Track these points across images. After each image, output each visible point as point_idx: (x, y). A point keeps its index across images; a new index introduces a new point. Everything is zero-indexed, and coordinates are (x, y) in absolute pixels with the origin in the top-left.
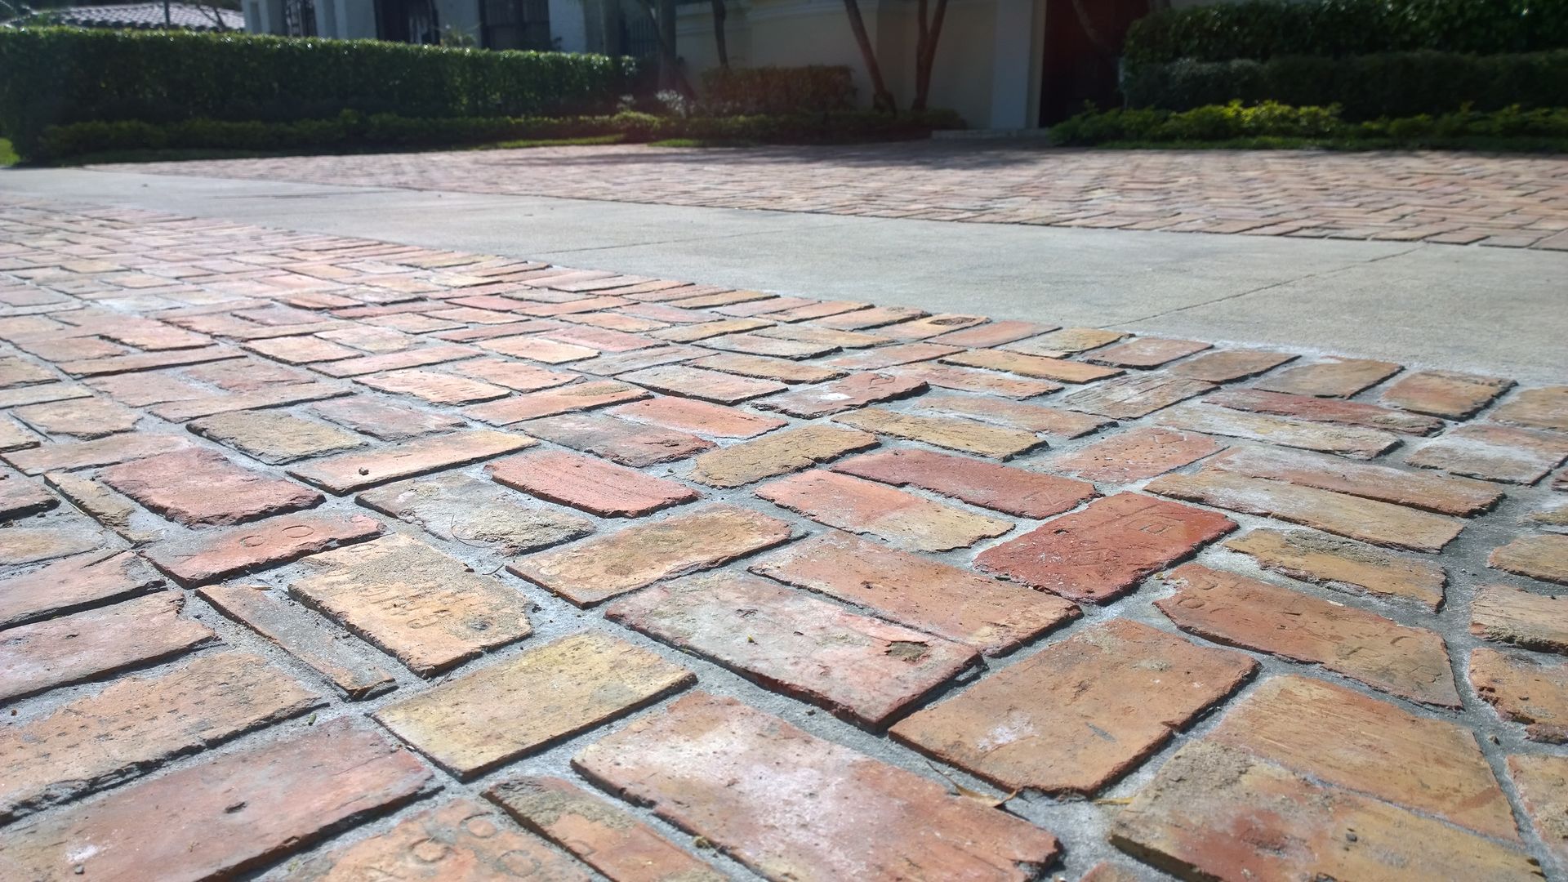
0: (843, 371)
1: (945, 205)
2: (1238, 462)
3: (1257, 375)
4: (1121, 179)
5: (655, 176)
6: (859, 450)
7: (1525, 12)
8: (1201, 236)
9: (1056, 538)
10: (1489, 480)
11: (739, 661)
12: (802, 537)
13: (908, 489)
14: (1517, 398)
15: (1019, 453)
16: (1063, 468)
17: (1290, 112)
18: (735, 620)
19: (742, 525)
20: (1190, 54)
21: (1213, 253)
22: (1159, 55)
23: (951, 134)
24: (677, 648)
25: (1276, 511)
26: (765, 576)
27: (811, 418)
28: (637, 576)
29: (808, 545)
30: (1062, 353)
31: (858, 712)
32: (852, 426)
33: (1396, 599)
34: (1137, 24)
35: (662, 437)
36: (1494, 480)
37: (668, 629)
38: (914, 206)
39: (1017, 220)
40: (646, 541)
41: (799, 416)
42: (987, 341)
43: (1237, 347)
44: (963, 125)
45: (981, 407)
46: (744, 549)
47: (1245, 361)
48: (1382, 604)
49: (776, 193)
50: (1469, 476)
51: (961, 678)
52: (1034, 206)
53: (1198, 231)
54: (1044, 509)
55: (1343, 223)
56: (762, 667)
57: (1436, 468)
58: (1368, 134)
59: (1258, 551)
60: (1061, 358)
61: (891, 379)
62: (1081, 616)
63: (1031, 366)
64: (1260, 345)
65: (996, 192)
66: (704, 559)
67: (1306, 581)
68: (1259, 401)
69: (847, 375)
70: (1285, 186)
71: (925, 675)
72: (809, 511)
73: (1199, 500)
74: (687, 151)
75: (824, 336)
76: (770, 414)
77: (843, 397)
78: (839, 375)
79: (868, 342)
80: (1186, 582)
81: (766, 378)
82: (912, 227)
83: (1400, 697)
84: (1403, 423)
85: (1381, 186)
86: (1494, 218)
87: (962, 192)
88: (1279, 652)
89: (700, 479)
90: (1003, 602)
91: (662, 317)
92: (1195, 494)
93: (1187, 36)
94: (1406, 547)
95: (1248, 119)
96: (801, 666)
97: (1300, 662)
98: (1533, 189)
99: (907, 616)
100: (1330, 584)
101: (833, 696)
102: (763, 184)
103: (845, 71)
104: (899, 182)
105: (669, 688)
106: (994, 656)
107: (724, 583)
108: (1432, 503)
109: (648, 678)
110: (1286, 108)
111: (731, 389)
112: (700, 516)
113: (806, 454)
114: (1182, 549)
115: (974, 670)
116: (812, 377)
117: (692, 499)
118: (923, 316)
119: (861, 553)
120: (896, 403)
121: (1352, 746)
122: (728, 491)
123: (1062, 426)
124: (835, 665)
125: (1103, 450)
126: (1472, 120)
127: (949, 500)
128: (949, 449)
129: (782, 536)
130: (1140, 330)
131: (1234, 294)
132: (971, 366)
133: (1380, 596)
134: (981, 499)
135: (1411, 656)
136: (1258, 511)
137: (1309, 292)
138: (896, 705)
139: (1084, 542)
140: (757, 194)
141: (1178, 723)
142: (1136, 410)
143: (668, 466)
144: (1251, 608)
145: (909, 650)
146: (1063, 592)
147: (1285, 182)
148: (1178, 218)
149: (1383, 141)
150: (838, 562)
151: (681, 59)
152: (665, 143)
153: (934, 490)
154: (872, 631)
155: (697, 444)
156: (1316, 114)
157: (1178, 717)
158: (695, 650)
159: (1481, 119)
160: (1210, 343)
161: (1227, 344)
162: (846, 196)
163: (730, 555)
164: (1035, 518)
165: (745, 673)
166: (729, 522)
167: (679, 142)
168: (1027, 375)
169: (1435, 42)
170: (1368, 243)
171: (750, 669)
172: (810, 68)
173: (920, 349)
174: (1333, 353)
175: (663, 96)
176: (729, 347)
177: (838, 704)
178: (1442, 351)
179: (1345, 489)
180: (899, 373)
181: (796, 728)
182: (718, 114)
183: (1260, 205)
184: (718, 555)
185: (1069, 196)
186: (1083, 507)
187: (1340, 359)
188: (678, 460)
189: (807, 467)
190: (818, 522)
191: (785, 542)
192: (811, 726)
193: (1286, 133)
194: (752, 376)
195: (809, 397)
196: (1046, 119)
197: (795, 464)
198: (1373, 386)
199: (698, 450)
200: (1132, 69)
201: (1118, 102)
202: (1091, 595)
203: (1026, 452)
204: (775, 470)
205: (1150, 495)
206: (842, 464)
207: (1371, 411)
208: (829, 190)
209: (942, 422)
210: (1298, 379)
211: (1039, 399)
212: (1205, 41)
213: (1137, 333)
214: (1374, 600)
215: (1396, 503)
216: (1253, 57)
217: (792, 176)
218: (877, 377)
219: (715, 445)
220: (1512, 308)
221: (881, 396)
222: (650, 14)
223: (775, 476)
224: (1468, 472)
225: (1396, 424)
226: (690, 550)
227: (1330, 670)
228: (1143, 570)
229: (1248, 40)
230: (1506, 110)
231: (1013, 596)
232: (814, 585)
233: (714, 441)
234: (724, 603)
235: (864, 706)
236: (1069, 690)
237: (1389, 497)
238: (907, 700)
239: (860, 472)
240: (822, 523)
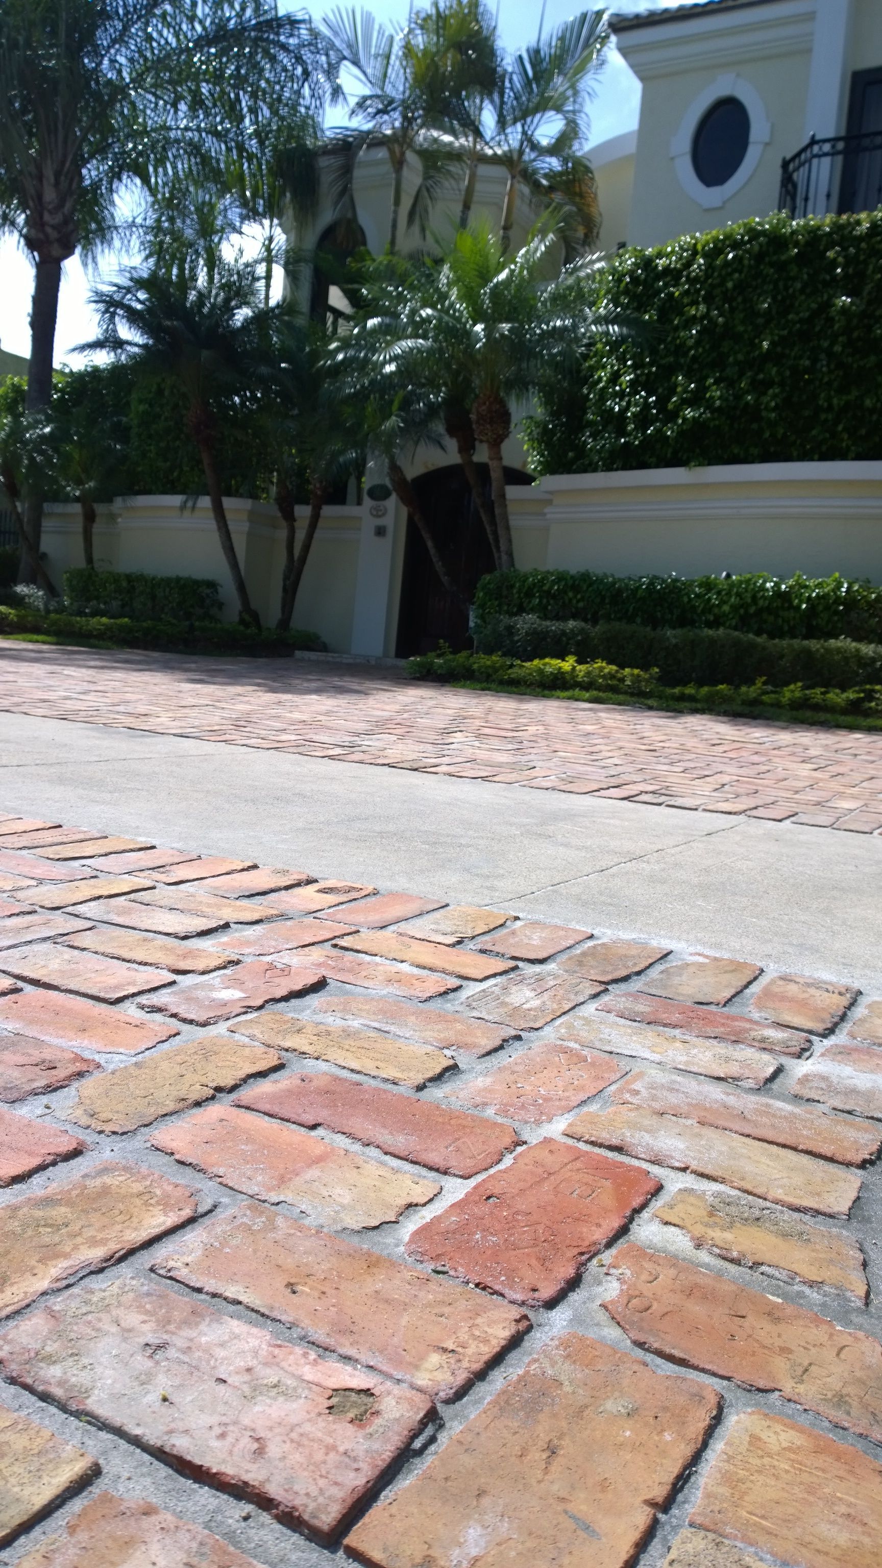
0: (235, 958)
1: (315, 738)
2: (644, 1093)
3: (639, 973)
4: (478, 723)
5: (11, 677)
6: (262, 1074)
7: (804, 606)
8: (556, 795)
9: (485, 1208)
10: (867, 1117)
11: (153, 1437)
12: (210, 1211)
13: (320, 1132)
14: (866, 1012)
15: (432, 1080)
16: (478, 1100)
17: (617, 672)
18: (142, 1362)
19: (140, 1195)
20: (532, 610)
21: (570, 816)
22: (505, 608)
23: (313, 655)
24: (71, 1413)
25: (694, 1165)
26: (171, 1278)
27: (204, 1024)
28: (14, 1289)
29: (219, 1224)
30: (451, 940)
31: (306, 1517)
32: (252, 1037)
33: (826, 1288)
34: (487, 577)
35: (36, 1056)
36: (872, 1118)
37: (61, 1383)
38: (284, 737)
39: (386, 762)
40: (25, 1226)
41: (191, 1022)
42: (376, 918)
43: (614, 938)
44: (324, 648)
45: (382, 1011)
46: (144, 1235)
47: (625, 956)
48: (814, 1295)
49: (142, 709)
50: (849, 1112)
51: (417, 1444)
52: (400, 746)
53: (554, 789)
54: (469, 1164)
55: (675, 790)
56: (181, 1445)
57: (818, 1101)
58: (682, 698)
59: (688, 1223)
60: (453, 945)
61: (286, 971)
62: (530, 1328)
63: (426, 955)
64: (634, 936)
65: (362, 727)
66: (97, 1254)
67: (740, 1265)
68: (648, 1009)
69: (238, 962)
70: (620, 744)
71: (376, 1446)
72: (215, 1170)
73: (618, 1149)
74: (45, 647)
75: (209, 905)
76: (158, 1017)
77: (237, 994)
78: (230, 962)
79: (256, 916)
80: (628, 1272)
81: (151, 965)
82: (286, 762)
83: (861, 1435)
84: (779, 1042)
85: (699, 751)
86: (797, 792)
87: (329, 724)
88: (738, 1377)
89: (85, 1120)
90: (446, 1310)
91: (26, 871)
92: (615, 1142)
93: (529, 594)
94: (818, 1212)
95: (582, 674)
96: (230, 1439)
97: (759, 1390)
98: (823, 763)
99: (343, 1340)
100: (764, 1268)
101: (274, 1490)
102: (128, 696)
103: (212, 585)
104: (267, 706)
105: (68, 1489)
106: (449, 1402)
107: (123, 1299)
108: (826, 1150)
109: (37, 1474)
110: (614, 668)
111: (112, 981)
112: (88, 1183)
113: (204, 1080)
114: (616, 1223)
115: (429, 1431)
116: (201, 965)
117: (76, 1153)
118: (310, 881)
119: (279, 1235)
120: (294, 1002)
121: (833, 1517)
122: (118, 1138)
123: (469, 1040)
124: (269, 1435)
125: (513, 1073)
126: (765, 693)
127: (367, 1150)
128: (359, 1072)
129: (187, 1213)
130: (523, 911)
131: (598, 868)
132: (366, 953)
133: (811, 1284)
134: (400, 1148)
135: (858, 1374)
136: (677, 1164)
137: (664, 870)
138: (349, 1502)
139: (517, 1213)
140: (121, 708)
141: (660, 1500)
142: (536, 1018)
143: (44, 1099)
144: (696, 1309)
145: (354, 1405)
146: (506, 1291)
147: (619, 740)
148: (533, 773)
149: (694, 705)
150: (255, 1251)
151: (44, 556)
152: (20, 637)
153: (349, 1135)
154: (309, 1373)
155: (79, 1067)
156: (638, 676)
157: (659, 1493)
158: (96, 1417)
159: (772, 692)
160: (590, 931)
161: (606, 934)
162: (214, 719)
163: (128, 1246)
164: (461, 1177)
165: (160, 1454)
166: (123, 1191)
167: (35, 637)
168: (424, 968)
169: (734, 622)
170: (699, 814)
171: (167, 1449)
172: (178, 579)
173: (310, 926)
174: (700, 949)
175: (21, 589)
176: (105, 918)
177: (279, 1504)
178: (790, 950)
179: (747, 1131)
180: (294, 960)
181: (231, 1549)
182: (81, 613)
183: (602, 764)
184: (113, 1246)
185: (432, 737)
186: (508, 1161)
187: (707, 957)
188: (56, 1090)
189: (207, 1099)
190: (226, 1186)
191: (191, 1221)
192: (249, 1540)
193: (614, 689)
194: (134, 962)
195: (201, 994)
196: (403, 650)
197: (194, 1096)
198: (741, 991)
199: (80, 1075)
200: (482, 617)
201: (467, 644)
202: (536, 1295)
203: (438, 1078)
204: (171, 1106)
205: (570, 1142)
206: (247, 1094)
207: (748, 1026)
208: (196, 710)
209: (347, 1033)
210: (676, 980)
211: (439, 1000)
212: (545, 601)
213: (521, 915)
214: (807, 1291)
215: (795, 1149)
216: (585, 620)
217: (157, 690)
218: (271, 967)
219: (98, 1066)
220: (835, 898)
221: (278, 995)
222: (15, 507)
223: (171, 1114)
224: (848, 1107)
225: (772, 1043)
226: (79, 1240)
227: (789, 1400)
228: (582, 1254)
229: (581, 605)
230: (792, 687)
231: (456, 1300)
232: (231, 1292)
233: (97, 1057)
234: (127, 1332)
235: (312, 1506)
236: (537, 1456)
237: (788, 1143)
238: (361, 1489)
239: (267, 1107)
240: (231, 1188)
